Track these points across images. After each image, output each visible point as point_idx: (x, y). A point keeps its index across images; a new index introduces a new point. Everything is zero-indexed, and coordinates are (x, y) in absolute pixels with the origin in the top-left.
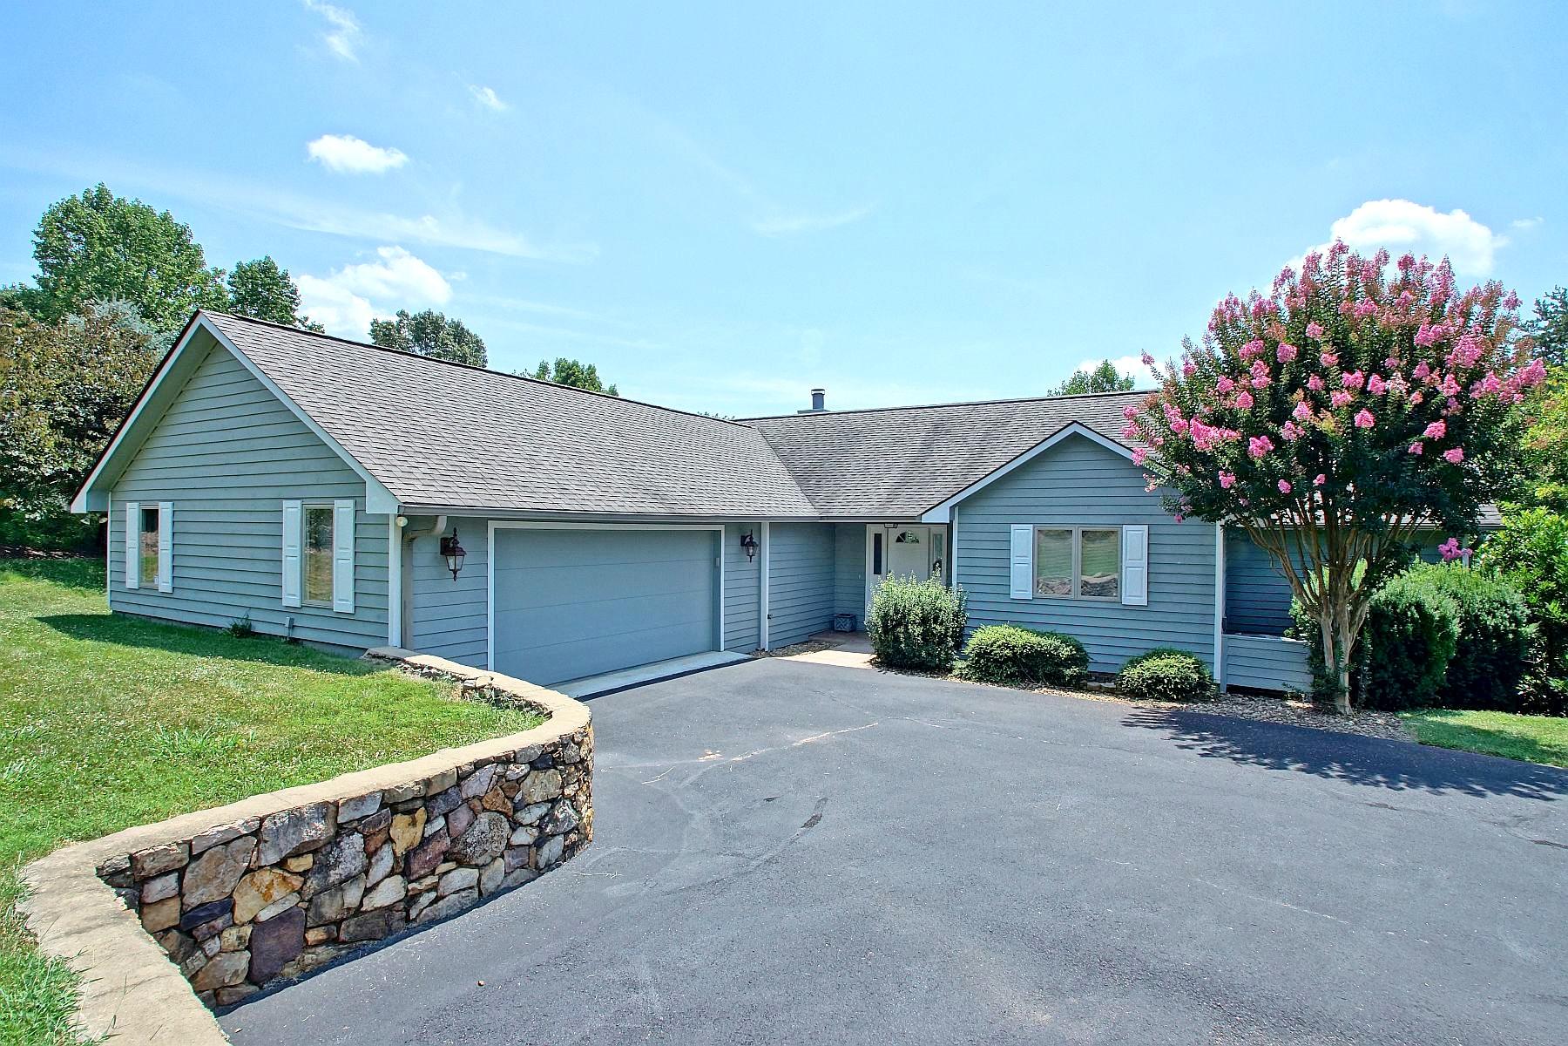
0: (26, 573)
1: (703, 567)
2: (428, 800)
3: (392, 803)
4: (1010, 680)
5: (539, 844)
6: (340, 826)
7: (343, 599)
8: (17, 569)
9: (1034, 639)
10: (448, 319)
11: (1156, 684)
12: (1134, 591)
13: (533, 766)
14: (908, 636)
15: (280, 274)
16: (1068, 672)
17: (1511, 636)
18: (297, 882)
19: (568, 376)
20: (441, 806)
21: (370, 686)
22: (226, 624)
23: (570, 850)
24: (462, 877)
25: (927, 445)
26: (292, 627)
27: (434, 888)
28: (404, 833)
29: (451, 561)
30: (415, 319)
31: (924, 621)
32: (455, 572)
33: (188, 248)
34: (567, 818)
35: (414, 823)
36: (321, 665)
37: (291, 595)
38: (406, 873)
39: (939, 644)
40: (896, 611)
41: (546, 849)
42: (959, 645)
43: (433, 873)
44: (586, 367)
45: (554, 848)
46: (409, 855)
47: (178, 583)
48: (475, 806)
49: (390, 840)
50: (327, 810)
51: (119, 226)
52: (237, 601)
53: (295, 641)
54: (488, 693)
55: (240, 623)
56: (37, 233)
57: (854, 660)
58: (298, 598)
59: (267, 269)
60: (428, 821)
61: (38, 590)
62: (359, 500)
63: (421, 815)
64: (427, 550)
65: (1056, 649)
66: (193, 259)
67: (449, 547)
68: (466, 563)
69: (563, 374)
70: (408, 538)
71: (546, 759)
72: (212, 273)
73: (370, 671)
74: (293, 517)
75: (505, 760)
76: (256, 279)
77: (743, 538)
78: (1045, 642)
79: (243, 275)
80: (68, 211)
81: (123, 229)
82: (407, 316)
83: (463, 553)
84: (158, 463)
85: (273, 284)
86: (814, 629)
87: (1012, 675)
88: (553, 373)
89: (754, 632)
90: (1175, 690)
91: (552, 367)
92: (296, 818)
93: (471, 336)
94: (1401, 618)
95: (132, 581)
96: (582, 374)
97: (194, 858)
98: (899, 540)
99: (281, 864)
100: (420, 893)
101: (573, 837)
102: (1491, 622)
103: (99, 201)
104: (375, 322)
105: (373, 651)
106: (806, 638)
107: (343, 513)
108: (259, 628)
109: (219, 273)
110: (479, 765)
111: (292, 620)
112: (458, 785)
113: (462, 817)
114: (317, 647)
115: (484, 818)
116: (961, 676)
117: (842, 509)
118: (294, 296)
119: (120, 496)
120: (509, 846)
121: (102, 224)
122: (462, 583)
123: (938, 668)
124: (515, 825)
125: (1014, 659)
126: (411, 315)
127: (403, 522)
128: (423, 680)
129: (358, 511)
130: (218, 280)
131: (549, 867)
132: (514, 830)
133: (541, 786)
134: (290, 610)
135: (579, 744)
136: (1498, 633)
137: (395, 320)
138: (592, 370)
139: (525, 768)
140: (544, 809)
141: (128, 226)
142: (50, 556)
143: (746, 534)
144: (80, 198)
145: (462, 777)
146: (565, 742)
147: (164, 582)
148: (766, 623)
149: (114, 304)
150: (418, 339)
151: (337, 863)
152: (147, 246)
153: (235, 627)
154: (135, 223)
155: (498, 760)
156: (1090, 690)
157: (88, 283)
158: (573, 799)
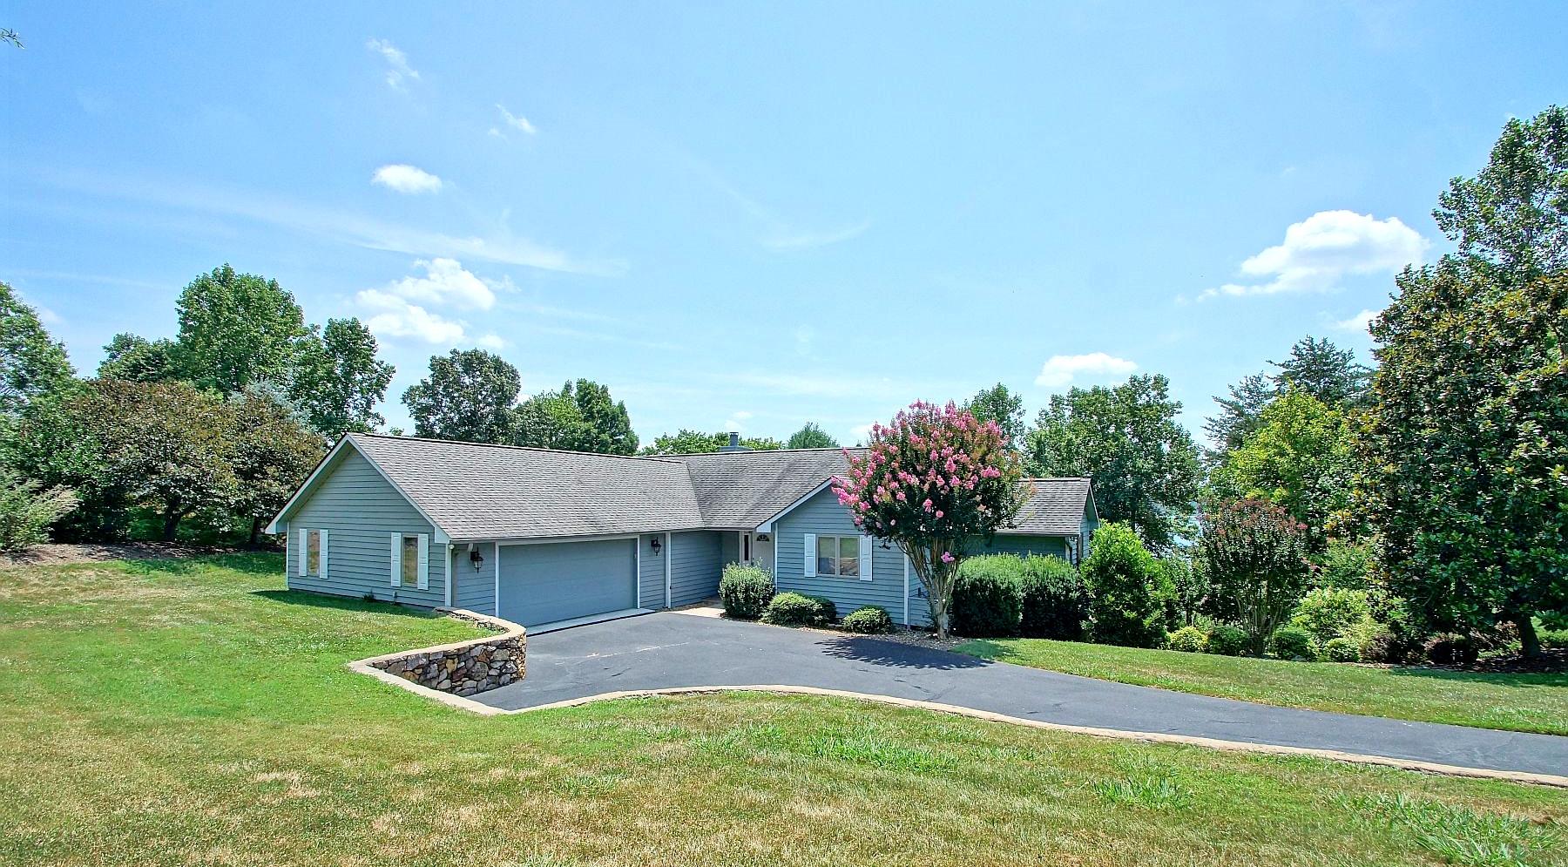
0: (217, 562)
1: (627, 560)
2: (459, 656)
3: (447, 655)
4: (788, 623)
5: (500, 675)
6: (430, 661)
7: (423, 582)
8: (213, 562)
9: (800, 599)
10: (490, 355)
11: (857, 624)
12: (866, 573)
13: (498, 647)
14: (736, 597)
15: (362, 329)
16: (816, 618)
17: (1062, 598)
18: (417, 677)
19: (586, 395)
20: (463, 658)
21: (437, 622)
22: (361, 595)
23: (513, 680)
24: (470, 683)
25: (780, 480)
26: (396, 597)
27: (461, 686)
28: (451, 666)
29: (476, 563)
30: (464, 354)
31: (747, 590)
32: (478, 569)
33: (291, 309)
34: (512, 668)
35: (454, 663)
36: (413, 615)
37: (396, 579)
38: (451, 679)
39: (754, 603)
40: (733, 585)
41: (503, 678)
42: (766, 604)
43: (460, 680)
44: (600, 387)
45: (507, 678)
46: (453, 673)
47: (331, 573)
48: (476, 659)
49: (446, 667)
50: (427, 655)
51: (242, 299)
52: (367, 583)
53: (398, 604)
54: (489, 625)
55: (367, 594)
56: (179, 303)
57: (713, 612)
58: (399, 582)
59: (354, 327)
60: (459, 663)
61: (229, 575)
62: (431, 533)
63: (456, 660)
64: (464, 560)
65: (811, 606)
66: (294, 315)
67: (475, 557)
68: (484, 565)
69: (582, 394)
70: (454, 553)
71: (502, 645)
72: (310, 328)
73: (437, 617)
74: (396, 540)
75: (487, 644)
76: (345, 335)
77: (653, 542)
78: (808, 601)
79: (334, 329)
80: (204, 287)
81: (245, 301)
82: (458, 353)
83: (482, 560)
84: (320, 508)
85: (358, 339)
86: (705, 595)
87: (789, 621)
88: (575, 390)
89: (663, 597)
90: (866, 627)
91: (574, 385)
92: (417, 657)
93: (508, 367)
94: (984, 588)
95: (303, 571)
96: (597, 393)
97: (389, 666)
98: (758, 540)
99: (413, 671)
100: (456, 686)
101: (514, 675)
102: (1052, 590)
103: (225, 277)
104: (433, 358)
105: (438, 608)
106: (700, 600)
107: (423, 540)
108: (378, 597)
109: (315, 328)
110: (477, 645)
111: (396, 593)
112: (469, 651)
113: (471, 663)
114: (409, 606)
115: (478, 664)
116: (764, 621)
117: (719, 523)
118: (373, 345)
119: (296, 525)
120: (488, 675)
121: (229, 297)
122: (481, 573)
123: (755, 617)
124: (490, 668)
125: (790, 612)
126: (461, 352)
127: (452, 547)
128: (459, 620)
129: (431, 540)
130: (315, 334)
131: (504, 685)
132: (490, 669)
133: (500, 655)
134: (394, 588)
135: (518, 641)
136: (1056, 597)
137: (448, 356)
138: (605, 390)
139: (494, 648)
140: (502, 663)
141: (249, 298)
142: (227, 552)
143: (655, 541)
144: (211, 275)
145: (471, 649)
146: (511, 640)
147: (323, 572)
148: (669, 591)
149: (262, 384)
150: (466, 372)
151: (430, 672)
152: (263, 311)
153: (366, 597)
154: (254, 295)
155: (484, 644)
156: (830, 629)
157: (218, 339)
158: (514, 661)
